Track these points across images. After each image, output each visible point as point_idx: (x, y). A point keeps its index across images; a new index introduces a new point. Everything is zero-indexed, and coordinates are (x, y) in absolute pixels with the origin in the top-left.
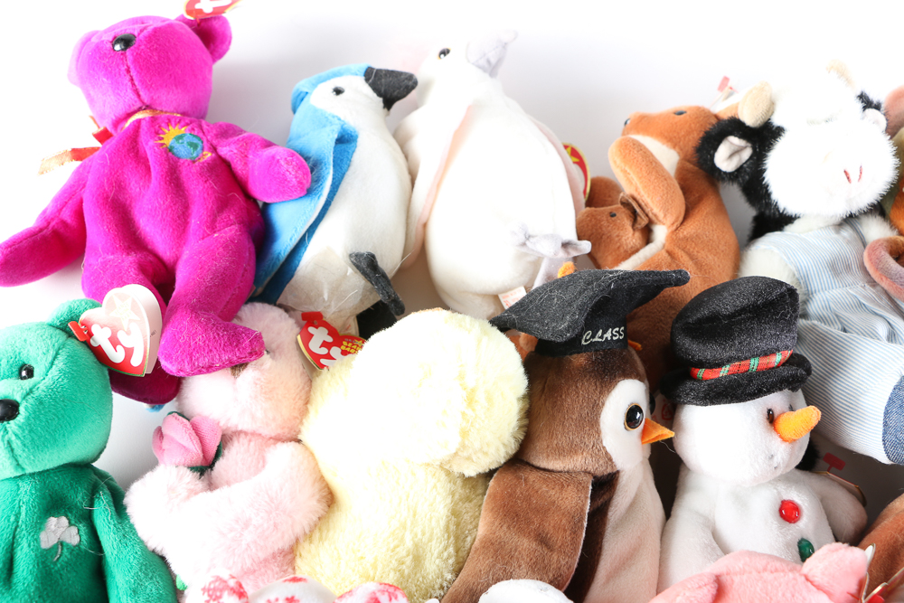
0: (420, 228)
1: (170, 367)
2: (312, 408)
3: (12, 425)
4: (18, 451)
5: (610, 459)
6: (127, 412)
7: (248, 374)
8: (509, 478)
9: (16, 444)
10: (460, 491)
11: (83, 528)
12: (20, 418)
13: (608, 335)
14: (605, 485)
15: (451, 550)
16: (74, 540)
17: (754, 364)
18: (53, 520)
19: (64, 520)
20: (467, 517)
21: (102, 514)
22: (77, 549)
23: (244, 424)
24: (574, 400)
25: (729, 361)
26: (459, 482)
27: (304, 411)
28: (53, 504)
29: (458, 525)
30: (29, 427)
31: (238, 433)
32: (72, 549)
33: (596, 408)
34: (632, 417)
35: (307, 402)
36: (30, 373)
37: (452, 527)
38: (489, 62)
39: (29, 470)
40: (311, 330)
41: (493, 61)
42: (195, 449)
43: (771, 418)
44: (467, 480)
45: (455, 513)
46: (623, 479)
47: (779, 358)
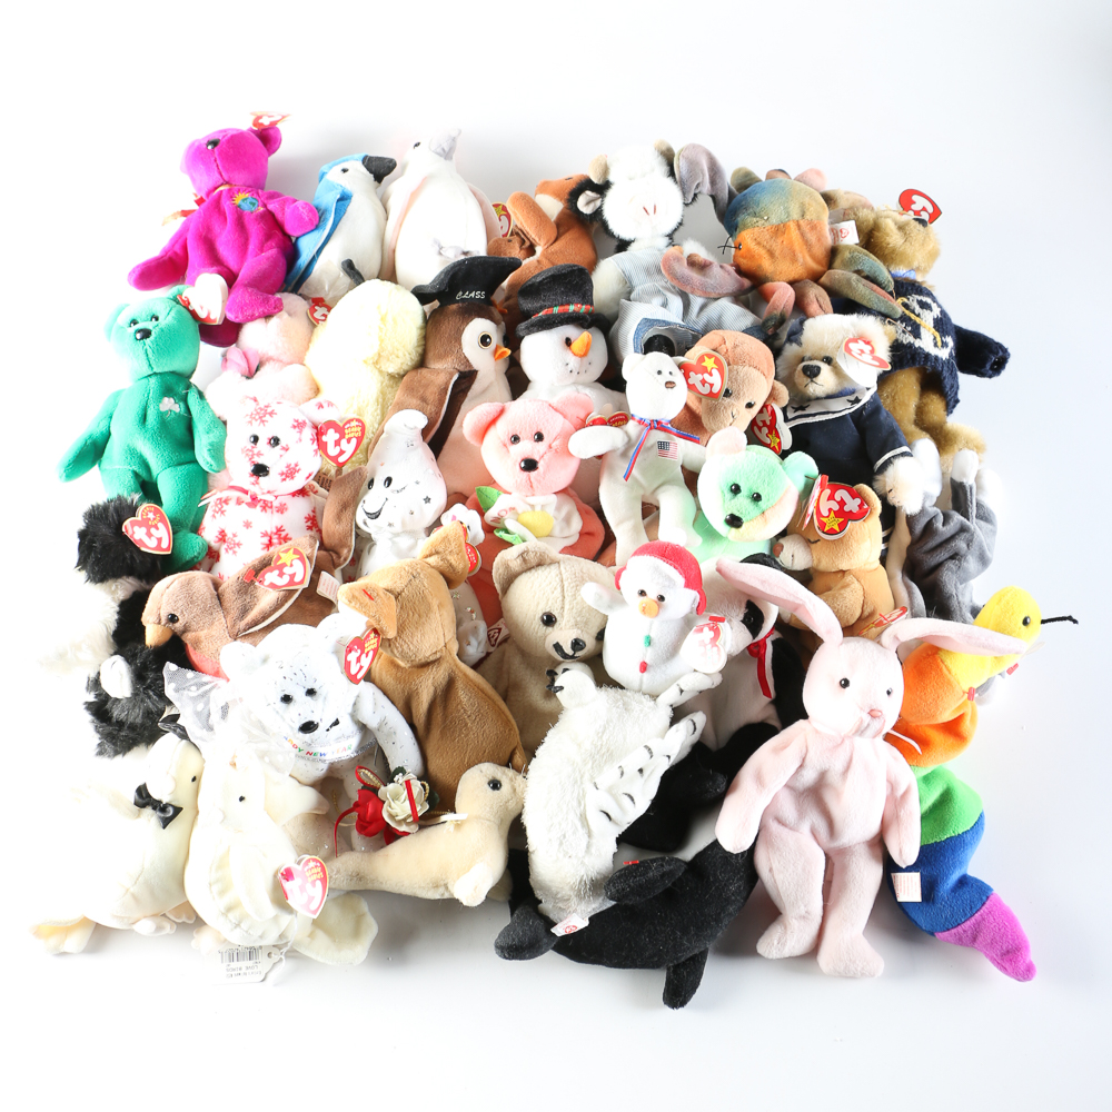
0: (391, 253)
1: (231, 317)
2: (311, 345)
3: (148, 341)
4: (150, 356)
5: (468, 361)
6: (209, 353)
7: (274, 321)
8: (414, 373)
9: (150, 352)
10: (386, 381)
11: (182, 404)
12: (152, 338)
13: (473, 295)
14: (467, 377)
15: (379, 411)
16: (178, 410)
17: (556, 310)
18: (166, 399)
19: (172, 400)
20: (389, 396)
21: (193, 399)
22: (179, 415)
23: (272, 352)
24: (447, 326)
25: (541, 308)
26: (387, 378)
27: (307, 348)
28: (167, 391)
29: (384, 400)
30: (156, 342)
31: (269, 359)
32: (176, 414)
33: (460, 332)
34: (485, 340)
35: (310, 341)
36: (157, 319)
37: (380, 400)
38: (443, 150)
39: (156, 370)
40: (316, 308)
41: (446, 149)
42: (244, 365)
43: (568, 342)
44: (392, 376)
45: (383, 393)
46: (479, 376)
47: (572, 308)
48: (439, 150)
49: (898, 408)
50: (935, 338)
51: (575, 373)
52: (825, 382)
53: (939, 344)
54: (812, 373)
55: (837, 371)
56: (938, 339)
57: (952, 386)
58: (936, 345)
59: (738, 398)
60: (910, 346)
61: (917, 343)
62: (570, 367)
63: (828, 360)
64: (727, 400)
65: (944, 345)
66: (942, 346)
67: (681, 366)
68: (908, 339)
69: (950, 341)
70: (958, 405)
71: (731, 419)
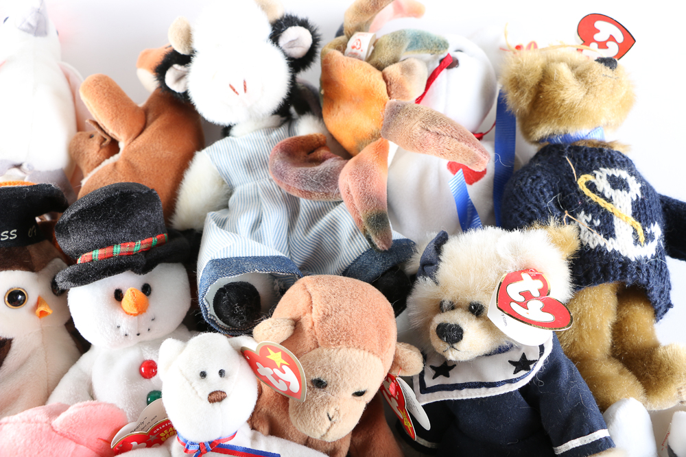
34: (15, 298)
43: (121, 297)
46: (14, 346)
47: (117, 250)
48: (24, 26)
49: (586, 337)
50: (635, 233)
51: (132, 336)
52: (474, 341)
53: (642, 238)
54: (453, 335)
55: (490, 327)
56: (640, 231)
57: (662, 292)
58: (637, 242)
59: (336, 388)
60: (600, 251)
61: (610, 245)
62: (123, 330)
63: (477, 310)
64: (321, 394)
65: (649, 237)
66: (646, 241)
67: (243, 353)
68: (596, 240)
69: (657, 230)
70: (670, 310)
71: (328, 423)
